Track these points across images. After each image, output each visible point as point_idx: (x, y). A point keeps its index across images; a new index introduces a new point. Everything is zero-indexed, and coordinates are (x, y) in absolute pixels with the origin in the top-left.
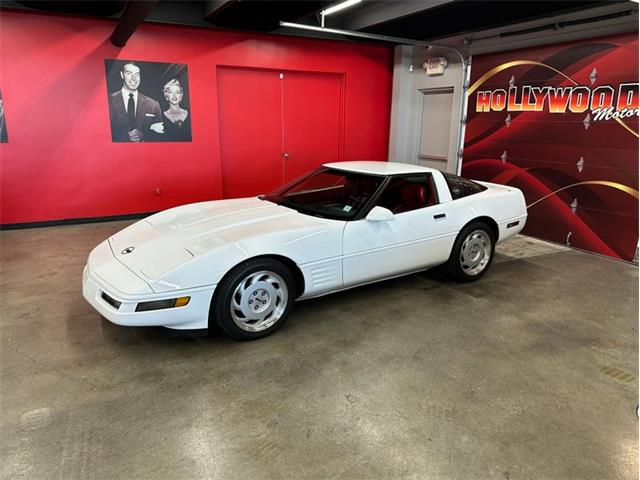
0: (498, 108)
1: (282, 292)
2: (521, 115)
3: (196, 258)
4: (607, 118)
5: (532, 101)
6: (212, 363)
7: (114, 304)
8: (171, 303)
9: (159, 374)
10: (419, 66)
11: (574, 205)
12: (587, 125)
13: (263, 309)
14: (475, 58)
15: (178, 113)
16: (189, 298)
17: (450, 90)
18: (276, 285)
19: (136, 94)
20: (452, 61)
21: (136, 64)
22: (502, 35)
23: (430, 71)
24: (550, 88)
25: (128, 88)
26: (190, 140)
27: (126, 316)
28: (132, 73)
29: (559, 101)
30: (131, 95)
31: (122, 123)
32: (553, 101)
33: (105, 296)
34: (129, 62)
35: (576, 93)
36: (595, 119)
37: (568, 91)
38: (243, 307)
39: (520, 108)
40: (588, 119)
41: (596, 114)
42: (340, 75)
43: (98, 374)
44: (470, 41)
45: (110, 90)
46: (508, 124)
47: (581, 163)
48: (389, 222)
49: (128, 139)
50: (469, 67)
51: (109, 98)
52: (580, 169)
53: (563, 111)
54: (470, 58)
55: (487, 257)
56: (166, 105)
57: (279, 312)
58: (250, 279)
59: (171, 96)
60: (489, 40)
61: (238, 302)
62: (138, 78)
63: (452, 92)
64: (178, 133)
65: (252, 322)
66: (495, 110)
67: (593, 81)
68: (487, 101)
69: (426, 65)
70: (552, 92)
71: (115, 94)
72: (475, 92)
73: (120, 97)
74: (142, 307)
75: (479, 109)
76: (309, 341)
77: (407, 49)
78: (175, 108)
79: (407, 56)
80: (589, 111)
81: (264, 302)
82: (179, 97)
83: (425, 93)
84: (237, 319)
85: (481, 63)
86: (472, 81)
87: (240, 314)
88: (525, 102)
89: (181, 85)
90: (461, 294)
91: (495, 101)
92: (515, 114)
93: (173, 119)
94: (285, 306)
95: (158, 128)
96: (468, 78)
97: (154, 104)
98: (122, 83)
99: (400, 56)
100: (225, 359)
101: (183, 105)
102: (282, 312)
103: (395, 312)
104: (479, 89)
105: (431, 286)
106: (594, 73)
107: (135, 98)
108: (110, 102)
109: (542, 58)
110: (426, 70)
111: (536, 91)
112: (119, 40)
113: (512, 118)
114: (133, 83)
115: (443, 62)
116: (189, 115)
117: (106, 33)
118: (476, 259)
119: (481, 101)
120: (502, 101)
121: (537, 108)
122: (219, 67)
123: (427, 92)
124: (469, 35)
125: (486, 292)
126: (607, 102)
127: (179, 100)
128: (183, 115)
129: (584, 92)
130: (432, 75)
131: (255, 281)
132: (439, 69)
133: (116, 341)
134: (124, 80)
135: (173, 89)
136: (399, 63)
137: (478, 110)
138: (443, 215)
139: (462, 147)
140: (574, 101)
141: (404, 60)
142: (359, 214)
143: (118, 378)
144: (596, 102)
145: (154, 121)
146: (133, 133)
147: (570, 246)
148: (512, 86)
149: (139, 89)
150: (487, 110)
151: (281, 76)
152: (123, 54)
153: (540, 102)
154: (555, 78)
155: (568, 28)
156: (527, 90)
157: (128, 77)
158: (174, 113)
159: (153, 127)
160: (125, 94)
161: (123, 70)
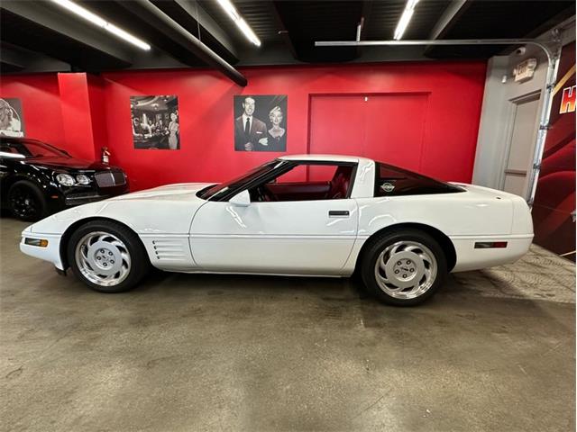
10: (510, 75)
14: (564, 48)
15: (279, 131)
17: (536, 96)
18: (120, 248)
19: (251, 118)
20: (541, 60)
21: (253, 97)
23: (518, 78)
25: (247, 114)
26: (285, 150)
28: (250, 103)
30: (248, 119)
31: (241, 139)
34: (248, 96)
42: (427, 94)
49: (244, 149)
51: (235, 121)
54: (560, 51)
55: (431, 280)
56: (270, 125)
58: (98, 238)
59: (274, 118)
61: (86, 255)
62: (253, 107)
63: (539, 97)
65: (102, 276)
68: (573, 98)
69: (515, 72)
71: (238, 119)
73: (242, 119)
75: (563, 110)
78: (276, 127)
79: (501, 67)
81: (111, 261)
82: (280, 119)
83: (519, 103)
85: (568, 54)
89: (282, 111)
93: (274, 135)
95: (264, 141)
96: (555, 76)
97: (263, 124)
98: (243, 110)
99: (491, 68)
104: (566, 85)
107: (251, 121)
108: (235, 125)
110: (515, 76)
114: (250, 111)
115: (532, 64)
116: (286, 133)
118: (410, 279)
119: (566, 100)
122: (310, 95)
124: (560, 25)
127: (279, 122)
128: (282, 132)
132: (528, 73)
134: (244, 109)
135: (276, 114)
137: (561, 112)
138: (346, 213)
139: (540, 157)
145: (262, 137)
146: (248, 145)
149: (253, 115)
150: (572, 109)
151: (366, 99)
152: (245, 92)
157: (247, 107)
158: (275, 131)
159: (260, 141)
160: (245, 118)
161: (244, 102)
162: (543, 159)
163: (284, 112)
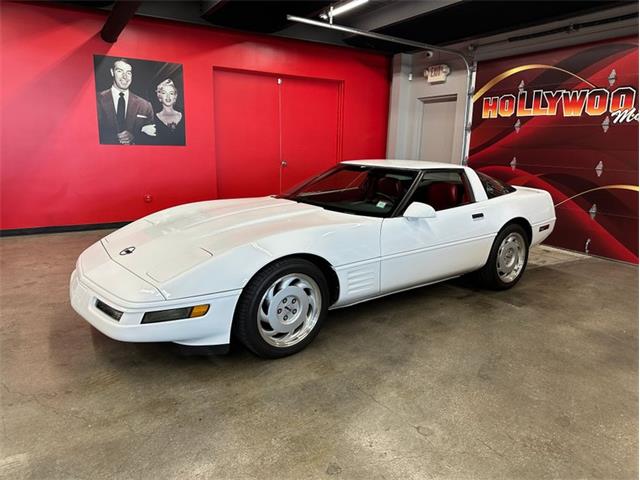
0: (507, 113)
1: (315, 299)
2: (531, 121)
3: (213, 258)
4: (628, 120)
5: (544, 105)
6: (237, 388)
7: (113, 314)
8: (186, 313)
9: (172, 404)
10: (419, 74)
11: (593, 210)
12: (606, 128)
13: (293, 319)
14: (480, 64)
15: (172, 115)
16: (209, 306)
17: (453, 98)
18: (307, 291)
19: (127, 94)
20: (455, 67)
21: (128, 61)
22: (511, 40)
23: (431, 79)
24: (564, 91)
25: (119, 87)
26: (184, 145)
27: (129, 330)
28: (123, 71)
29: (574, 104)
30: (122, 95)
31: (111, 124)
32: (568, 104)
33: (100, 305)
34: (119, 59)
35: (592, 96)
36: (615, 121)
37: (584, 94)
38: (271, 317)
39: (532, 112)
40: (607, 121)
41: (615, 116)
42: (338, 83)
43: (91, 405)
44: (475, 47)
45: (99, 89)
46: (518, 130)
47: (600, 166)
48: (427, 220)
49: (117, 141)
50: (474, 74)
51: (97, 96)
52: (599, 173)
53: (580, 115)
54: (476, 65)
55: (521, 262)
56: (158, 106)
57: (311, 322)
58: (280, 284)
59: (165, 97)
60: (495, 45)
61: (266, 312)
62: (130, 77)
63: (455, 99)
64: (170, 136)
65: (280, 335)
66: (502, 115)
67: (612, 82)
68: (494, 107)
69: (427, 73)
70: (566, 95)
71: (104, 93)
72: (481, 98)
73: (110, 94)
74: (150, 318)
75: (485, 115)
76: (349, 359)
77: (406, 57)
78: (168, 109)
79: (407, 65)
80: (608, 113)
81: (294, 311)
82: (173, 98)
83: (425, 102)
84: (263, 332)
85: (486, 69)
86: (478, 88)
87: (267, 326)
88: (537, 107)
89: (175, 86)
90: (500, 303)
91: (503, 106)
92: (524, 120)
93: (166, 121)
94: (318, 315)
95: (150, 130)
96: (473, 85)
97: (147, 104)
98: (112, 81)
99: (400, 64)
100: (252, 382)
101: (177, 106)
102: (315, 322)
103: (435, 323)
104: (485, 95)
105: (465, 294)
106: (613, 73)
107: (126, 98)
108: (98, 101)
109: (556, 61)
110: (427, 78)
111: (549, 95)
112: (109, 36)
113: (522, 123)
114: (124, 82)
115: (446, 69)
116: (183, 119)
117: (97, 28)
118: (511, 264)
119: (488, 107)
120: (511, 106)
121: (549, 112)
122: (216, 69)
123: (427, 101)
124: (472, 42)
125: (524, 300)
126: (628, 104)
127: (173, 102)
128: (177, 118)
129: (602, 94)
130: (433, 83)
131: (285, 285)
132: (441, 77)
133: (112, 361)
134: (114, 78)
135: (167, 90)
136: (399, 71)
137: (483, 117)
138: (481, 215)
139: (467, 154)
140: (591, 104)
141: (403, 68)
142: (395, 210)
143: (119, 409)
144: (616, 104)
145: (146, 122)
147: (590, 253)
148: (521, 91)
149: (130, 88)
150: (494, 115)
151: (280, 81)
152: (114, 50)
153: (552, 106)
154: (569, 82)
155: (582, 30)
156: (538, 94)
157: (119, 75)
158: (167, 115)
159: (144, 129)
160: (115, 92)
161: (113, 67)
162: (470, 155)
163: (179, 87)
